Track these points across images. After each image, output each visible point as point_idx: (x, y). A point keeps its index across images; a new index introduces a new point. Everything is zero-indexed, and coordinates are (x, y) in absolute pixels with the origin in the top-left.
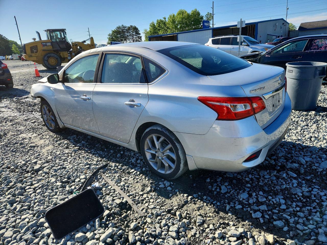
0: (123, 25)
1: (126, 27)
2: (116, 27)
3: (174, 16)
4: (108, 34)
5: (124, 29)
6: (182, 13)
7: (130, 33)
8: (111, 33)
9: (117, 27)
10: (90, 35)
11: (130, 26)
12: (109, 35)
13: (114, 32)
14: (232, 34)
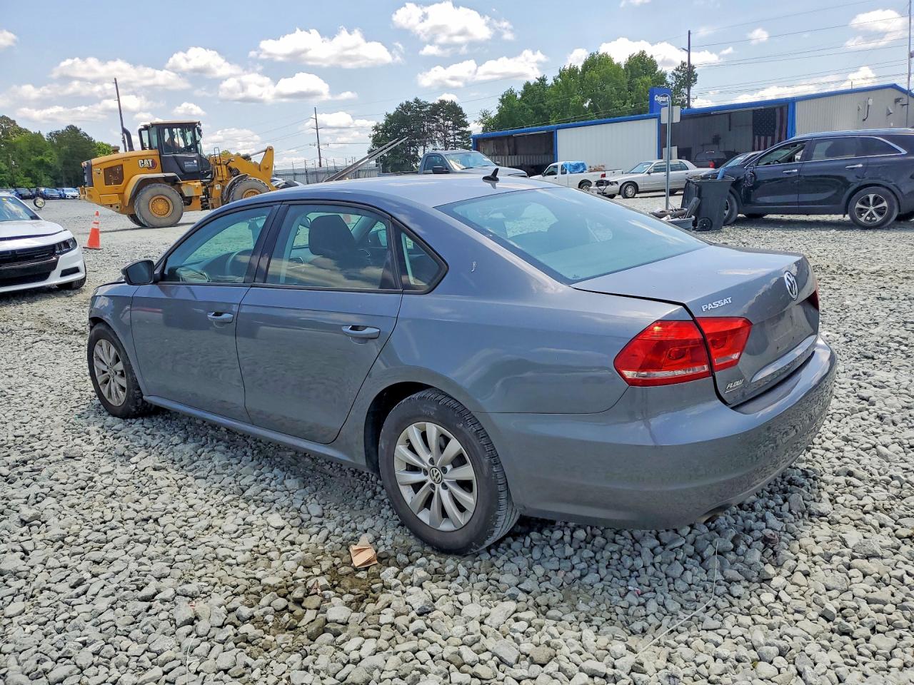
0: (417, 101)
1: (426, 106)
2: (397, 105)
3: (573, 72)
5: (421, 112)
6: (597, 63)
7: (437, 121)
8: (382, 122)
9: (402, 105)
10: (317, 129)
11: (441, 101)
12: (376, 128)
13: (391, 119)
14: (730, 130)
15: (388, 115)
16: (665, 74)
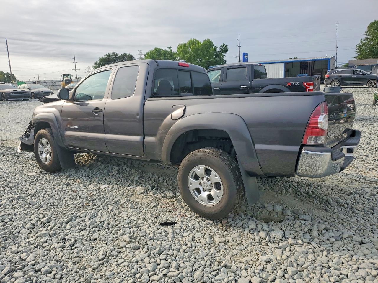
0: (114, 53)
1: (117, 55)
2: (105, 55)
3: (184, 45)
4: (95, 62)
5: (115, 58)
6: (193, 42)
8: (98, 61)
9: (107, 55)
11: (125, 54)
12: (96, 64)
13: (102, 60)
14: (292, 67)
15: (100, 59)
16: (217, 48)
